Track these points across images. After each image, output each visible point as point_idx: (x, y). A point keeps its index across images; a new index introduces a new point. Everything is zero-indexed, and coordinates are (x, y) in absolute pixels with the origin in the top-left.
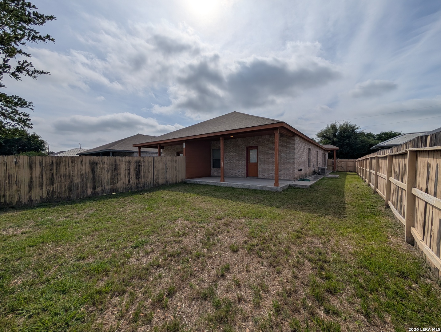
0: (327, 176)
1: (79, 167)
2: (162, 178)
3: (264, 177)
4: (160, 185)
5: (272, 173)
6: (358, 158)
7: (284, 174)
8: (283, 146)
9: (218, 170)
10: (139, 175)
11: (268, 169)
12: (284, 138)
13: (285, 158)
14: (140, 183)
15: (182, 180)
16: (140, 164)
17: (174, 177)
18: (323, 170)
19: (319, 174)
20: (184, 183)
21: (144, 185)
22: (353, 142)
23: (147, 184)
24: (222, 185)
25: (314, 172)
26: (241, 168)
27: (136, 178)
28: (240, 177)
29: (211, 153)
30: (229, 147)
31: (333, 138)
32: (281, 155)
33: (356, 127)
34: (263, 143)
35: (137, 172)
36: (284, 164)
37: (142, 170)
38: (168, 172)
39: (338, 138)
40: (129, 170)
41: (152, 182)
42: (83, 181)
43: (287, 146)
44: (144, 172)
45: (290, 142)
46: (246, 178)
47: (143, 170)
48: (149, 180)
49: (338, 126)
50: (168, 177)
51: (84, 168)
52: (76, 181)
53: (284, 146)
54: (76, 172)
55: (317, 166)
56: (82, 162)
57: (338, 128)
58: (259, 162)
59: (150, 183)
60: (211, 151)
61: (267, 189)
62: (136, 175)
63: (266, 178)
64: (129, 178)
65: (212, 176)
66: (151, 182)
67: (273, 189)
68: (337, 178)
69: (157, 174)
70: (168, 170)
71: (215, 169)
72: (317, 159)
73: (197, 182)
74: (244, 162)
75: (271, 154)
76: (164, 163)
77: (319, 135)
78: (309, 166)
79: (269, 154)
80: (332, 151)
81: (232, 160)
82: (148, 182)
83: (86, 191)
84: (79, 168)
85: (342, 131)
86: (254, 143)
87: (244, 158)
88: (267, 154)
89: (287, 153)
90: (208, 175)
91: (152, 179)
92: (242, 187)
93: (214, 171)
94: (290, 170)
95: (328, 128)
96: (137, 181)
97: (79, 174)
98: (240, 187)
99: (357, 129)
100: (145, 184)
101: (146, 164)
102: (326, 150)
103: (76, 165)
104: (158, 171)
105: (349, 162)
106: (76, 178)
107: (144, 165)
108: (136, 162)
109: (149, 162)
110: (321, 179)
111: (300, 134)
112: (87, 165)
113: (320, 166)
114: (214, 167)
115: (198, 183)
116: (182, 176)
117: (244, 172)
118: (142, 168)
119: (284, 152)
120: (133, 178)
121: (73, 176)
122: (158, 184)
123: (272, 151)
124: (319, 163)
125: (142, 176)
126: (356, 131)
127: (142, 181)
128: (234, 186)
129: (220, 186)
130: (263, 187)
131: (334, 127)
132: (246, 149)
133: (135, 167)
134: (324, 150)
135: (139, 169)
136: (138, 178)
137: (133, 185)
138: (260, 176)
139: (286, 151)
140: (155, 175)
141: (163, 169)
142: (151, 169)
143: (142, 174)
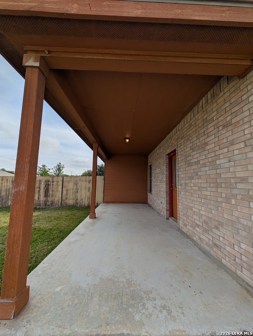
1: (5, 184)
2: (71, 198)
4: (69, 205)
8: (221, 128)
9: (151, 195)
10: (48, 194)
11: (191, 208)
12: (221, 99)
13: (229, 175)
14: (48, 201)
16: (49, 183)
17: (87, 198)
21: (52, 203)
23: (55, 203)
26: (163, 197)
27: (45, 195)
28: (162, 213)
29: (149, 172)
32: (218, 162)
35: (46, 190)
37: (50, 189)
38: (79, 193)
40: (39, 188)
41: (60, 201)
42: (6, 194)
43: (234, 121)
44: (52, 191)
45: (245, 97)
46: (167, 219)
47: (52, 189)
48: (56, 199)
50: (79, 198)
51: (8, 184)
52: (3, 194)
53: (225, 126)
54: (3, 187)
56: (8, 180)
58: (179, 188)
59: (57, 202)
60: (148, 167)
62: (45, 193)
63: (188, 234)
64: (39, 195)
69: (66, 194)
70: (79, 191)
75: (196, 163)
76: (74, 183)
79: (193, 164)
81: (157, 182)
82: (55, 201)
83: (7, 202)
84: (5, 185)
89: (236, 152)
91: (60, 199)
96: (46, 198)
97: (5, 189)
100: (52, 202)
101: (55, 183)
103: (4, 182)
104: (67, 190)
106: (3, 191)
107: (53, 184)
108: (46, 181)
109: (58, 182)
112: (10, 182)
114: (149, 191)
116: (98, 199)
118: (50, 187)
119: (226, 150)
120: (42, 195)
121: (1, 190)
122: (66, 204)
123: (196, 156)
125: (50, 194)
127: (50, 199)
133: (45, 186)
135: (48, 188)
137: (41, 202)
138: (180, 223)
140: (63, 194)
141: (73, 190)
142: (60, 188)
143: (50, 192)
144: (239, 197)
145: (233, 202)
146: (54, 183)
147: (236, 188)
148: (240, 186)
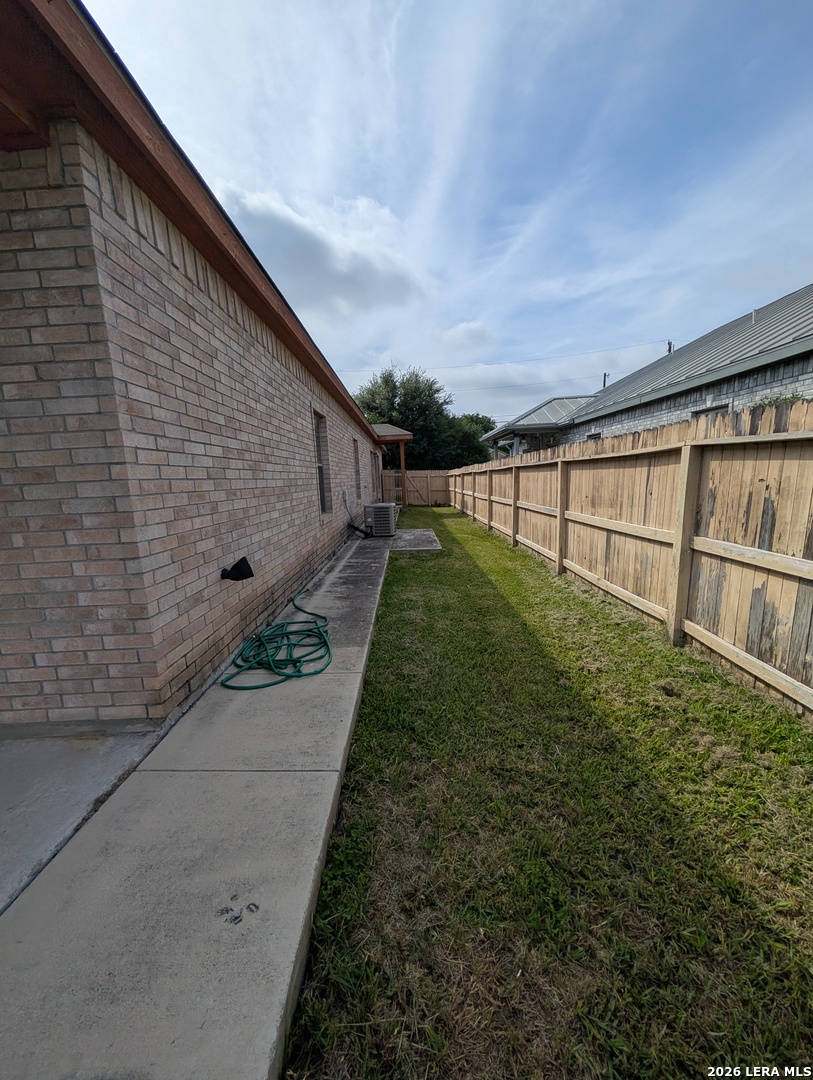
18: (380, 514)
19: (369, 536)
22: (432, 425)
25: (352, 530)
31: (389, 411)
33: (437, 386)
39: (400, 412)
45: (20, 221)
49: (398, 379)
55: (359, 500)
57: (398, 384)
72: (357, 472)
78: (325, 505)
85: (408, 395)
89: (10, 391)
94: (89, 614)
99: (438, 391)
102: (377, 443)
105: (434, 479)
113: (371, 498)
124: (363, 485)
126: (436, 395)
131: (389, 380)
134: (375, 441)
144: (33, 525)
145: (18, 540)
147: (23, 499)
148: (33, 493)
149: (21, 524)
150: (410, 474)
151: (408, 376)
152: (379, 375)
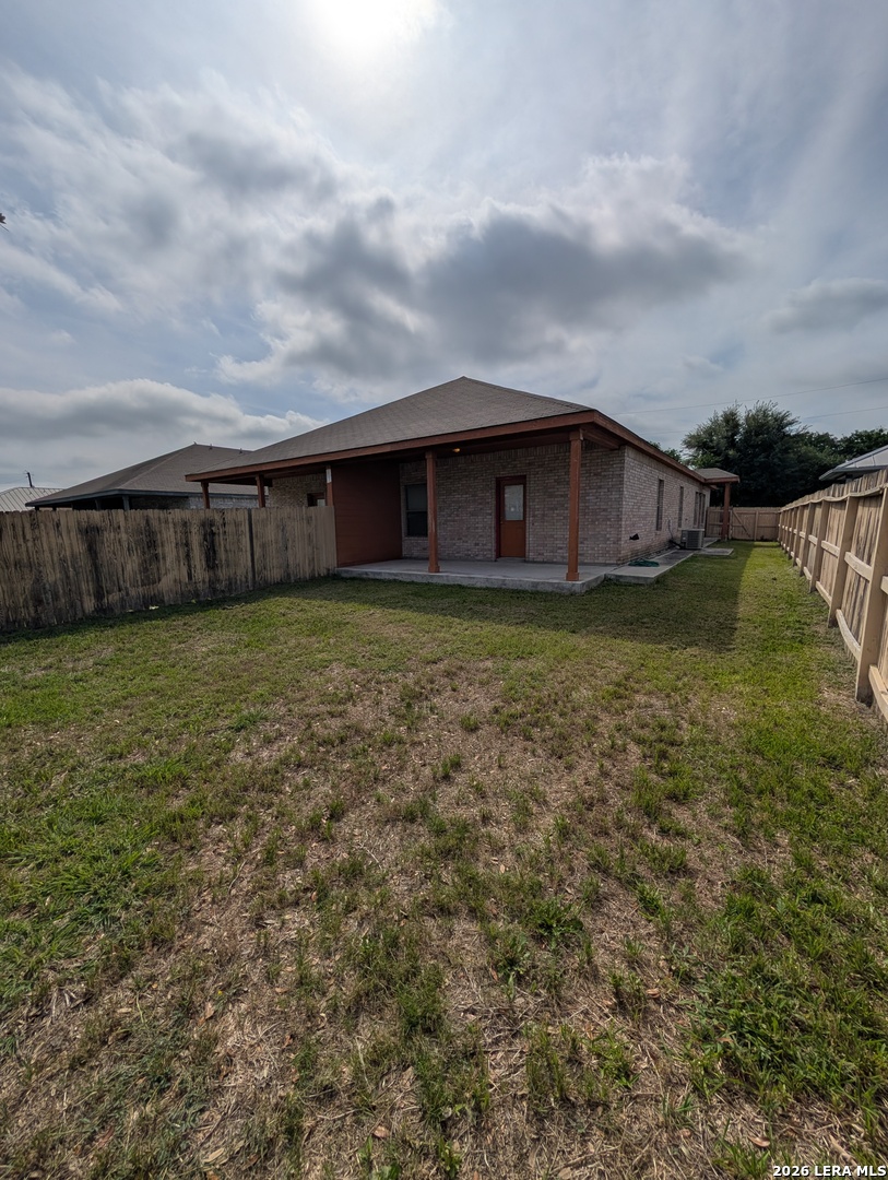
0: (702, 553)
1: (53, 540)
2: (275, 565)
3: (540, 559)
4: (272, 583)
5: (561, 548)
6: (784, 505)
7: (593, 549)
8: (592, 475)
9: (420, 540)
10: (214, 560)
11: (552, 536)
13: (596, 507)
14: (218, 581)
15: (329, 570)
16: (214, 529)
17: (307, 561)
18: (693, 535)
19: (682, 548)
20: (333, 578)
21: (230, 584)
22: (776, 460)
23: (238, 582)
24: (434, 581)
25: (672, 543)
26: (481, 536)
27: (208, 566)
28: (479, 558)
29: (403, 497)
30: (450, 478)
31: (727, 449)
32: (587, 498)
33: (790, 419)
34: (539, 466)
35: (208, 550)
36: (593, 522)
37: (220, 545)
38: (289, 550)
39: (738, 450)
40: (187, 545)
41: (250, 575)
42: (68, 577)
43: (603, 474)
44: (226, 551)
45: (611, 463)
46: (496, 561)
47: (225, 546)
48: (241, 572)
49: (742, 415)
50: (292, 562)
51: (67, 542)
52: (51, 579)
53: (595, 475)
54: (47, 554)
55: (680, 526)
56: (58, 525)
57: (741, 422)
58: (529, 519)
59: (244, 579)
60: (402, 488)
61: (550, 589)
62: (207, 560)
63: (545, 560)
64: (189, 566)
65: (406, 558)
66: (246, 578)
67: (563, 588)
68: (727, 557)
69: (262, 555)
70: (289, 546)
71: (413, 539)
72: (681, 509)
73: (366, 573)
74: (490, 520)
75: (562, 496)
76: (278, 526)
77: (689, 442)
78: (658, 527)
79: (557, 496)
80: (721, 485)
81: (457, 516)
82: (238, 578)
83: (79, 603)
84: (54, 545)
85: (751, 432)
86: (515, 466)
87: (491, 509)
88: (551, 496)
89: (602, 494)
90: (396, 556)
91: (250, 569)
92: (484, 586)
93: (410, 544)
94: (608, 539)
95: (715, 422)
96: (211, 573)
97: (55, 558)
98: (478, 585)
99: (791, 423)
100: (231, 582)
101: (230, 529)
102: (704, 484)
103: (44, 533)
104: (263, 546)
105: (762, 515)
106: (49, 570)
107: (225, 532)
108: (203, 525)
109: (237, 525)
110: (686, 561)
111: (636, 443)
112: (73, 534)
113: (688, 525)
114: (409, 534)
115: (371, 576)
116: (328, 560)
117: (489, 546)
118: (219, 540)
119: (595, 491)
120: (198, 567)
121: (39, 565)
122: (266, 582)
123: (564, 490)
124: (684, 517)
125: (221, 561)
126: (787, 429)
127: (223, 574)
128: (465, 583)
129: (428, 584)
130: (538, 583)
131: (730, 419)
132: (493, 484)
133: (202, 538)
134: (701, 483)
135: (213, 542)
136: (213, 568)
137: (200, 586)
138: (531, 555)
139: (600, 487)
140: (256, 558)
141: (276, 543)
142: (246, 540)
143: (222, 555)
144: (601, 520)
145: (597, 523)
146: (227, 529)
147: (600, 515)
148: (602, 513)
149: (598, 520)
150: (737, 510)
151: (754, 412)
152: (720, 413)
